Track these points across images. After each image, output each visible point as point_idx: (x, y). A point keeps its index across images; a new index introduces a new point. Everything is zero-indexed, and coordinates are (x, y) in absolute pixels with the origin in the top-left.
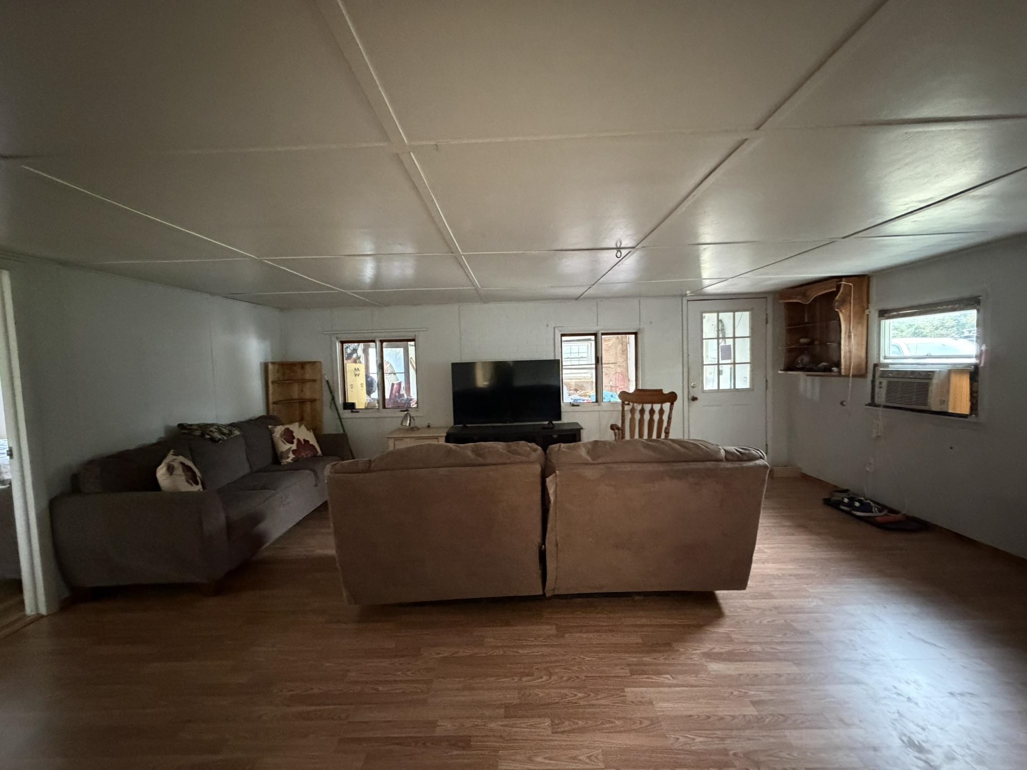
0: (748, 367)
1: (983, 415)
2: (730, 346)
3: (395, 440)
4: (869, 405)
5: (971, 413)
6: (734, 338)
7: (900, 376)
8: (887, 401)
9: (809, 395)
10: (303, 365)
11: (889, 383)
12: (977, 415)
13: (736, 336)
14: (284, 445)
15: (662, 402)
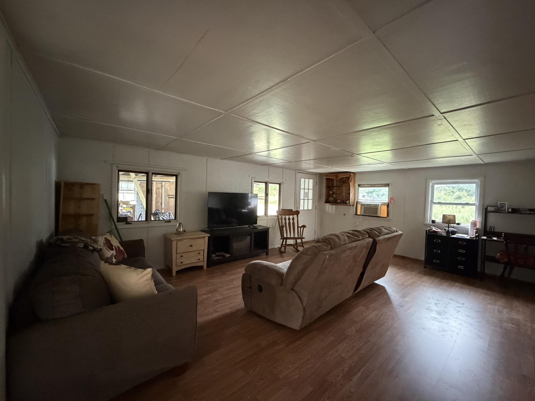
0: (311, 200)
1: (390, 216)
2: (307, 192)
3: (177, 241)
4: (355, 215)
5: (387, 217)
6: (308, 189)
7: (368, 206)
8: (364, 213)
9: (330, 211)
10: (82, 185)
11: (364, 208)
12: (389, 217)
13: (309, 188)
14: (108, 252)
15: (293, 215)
